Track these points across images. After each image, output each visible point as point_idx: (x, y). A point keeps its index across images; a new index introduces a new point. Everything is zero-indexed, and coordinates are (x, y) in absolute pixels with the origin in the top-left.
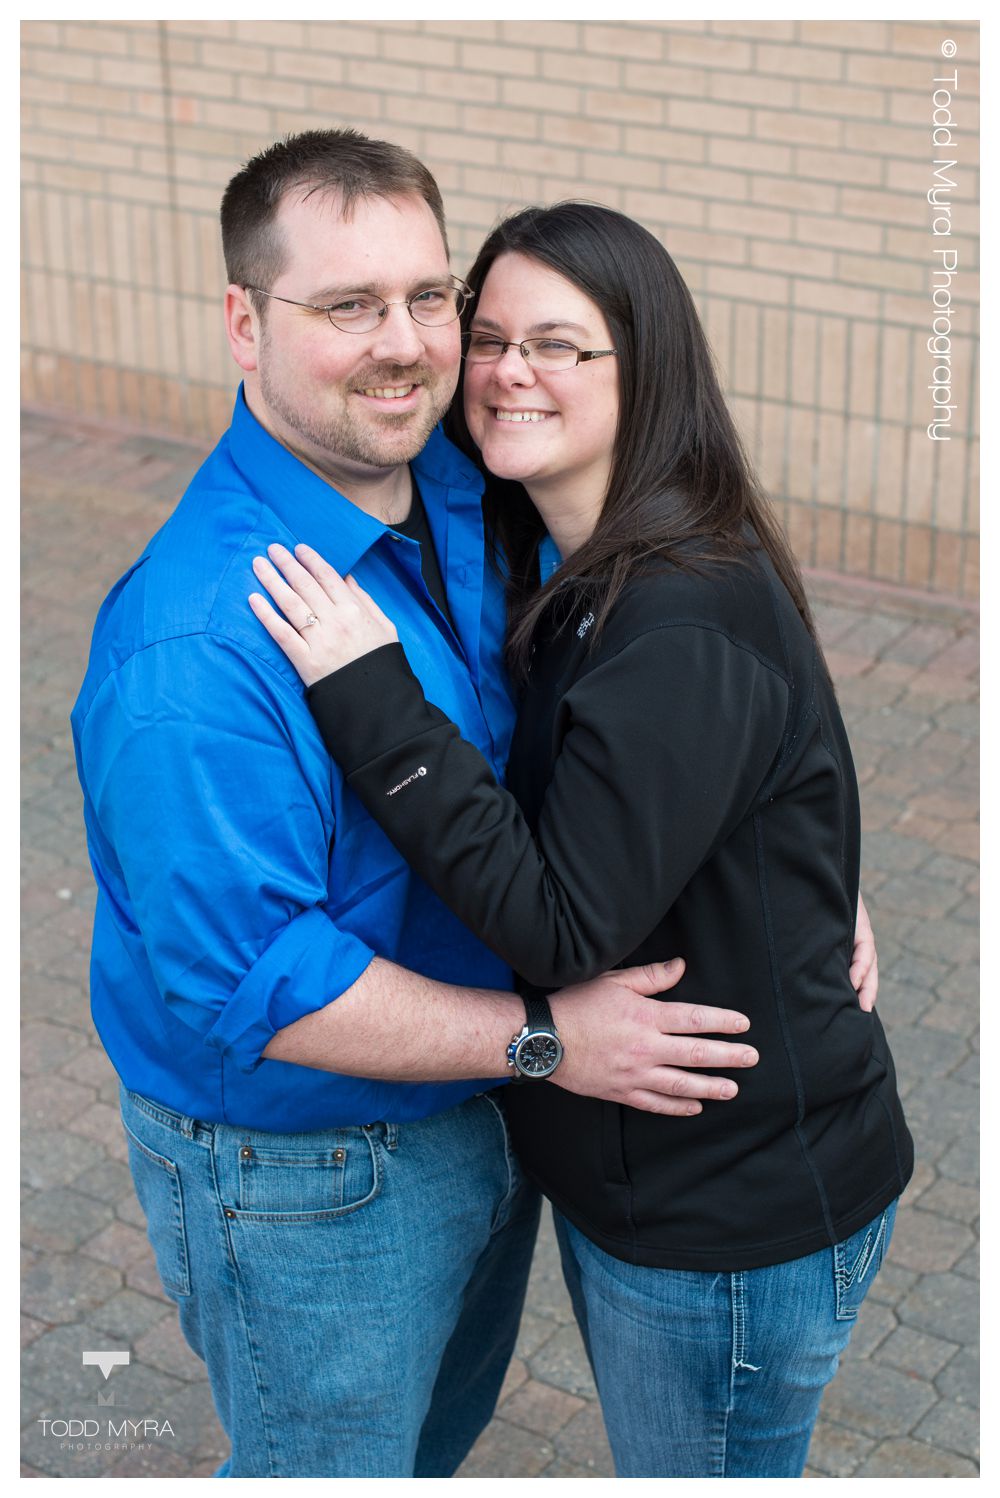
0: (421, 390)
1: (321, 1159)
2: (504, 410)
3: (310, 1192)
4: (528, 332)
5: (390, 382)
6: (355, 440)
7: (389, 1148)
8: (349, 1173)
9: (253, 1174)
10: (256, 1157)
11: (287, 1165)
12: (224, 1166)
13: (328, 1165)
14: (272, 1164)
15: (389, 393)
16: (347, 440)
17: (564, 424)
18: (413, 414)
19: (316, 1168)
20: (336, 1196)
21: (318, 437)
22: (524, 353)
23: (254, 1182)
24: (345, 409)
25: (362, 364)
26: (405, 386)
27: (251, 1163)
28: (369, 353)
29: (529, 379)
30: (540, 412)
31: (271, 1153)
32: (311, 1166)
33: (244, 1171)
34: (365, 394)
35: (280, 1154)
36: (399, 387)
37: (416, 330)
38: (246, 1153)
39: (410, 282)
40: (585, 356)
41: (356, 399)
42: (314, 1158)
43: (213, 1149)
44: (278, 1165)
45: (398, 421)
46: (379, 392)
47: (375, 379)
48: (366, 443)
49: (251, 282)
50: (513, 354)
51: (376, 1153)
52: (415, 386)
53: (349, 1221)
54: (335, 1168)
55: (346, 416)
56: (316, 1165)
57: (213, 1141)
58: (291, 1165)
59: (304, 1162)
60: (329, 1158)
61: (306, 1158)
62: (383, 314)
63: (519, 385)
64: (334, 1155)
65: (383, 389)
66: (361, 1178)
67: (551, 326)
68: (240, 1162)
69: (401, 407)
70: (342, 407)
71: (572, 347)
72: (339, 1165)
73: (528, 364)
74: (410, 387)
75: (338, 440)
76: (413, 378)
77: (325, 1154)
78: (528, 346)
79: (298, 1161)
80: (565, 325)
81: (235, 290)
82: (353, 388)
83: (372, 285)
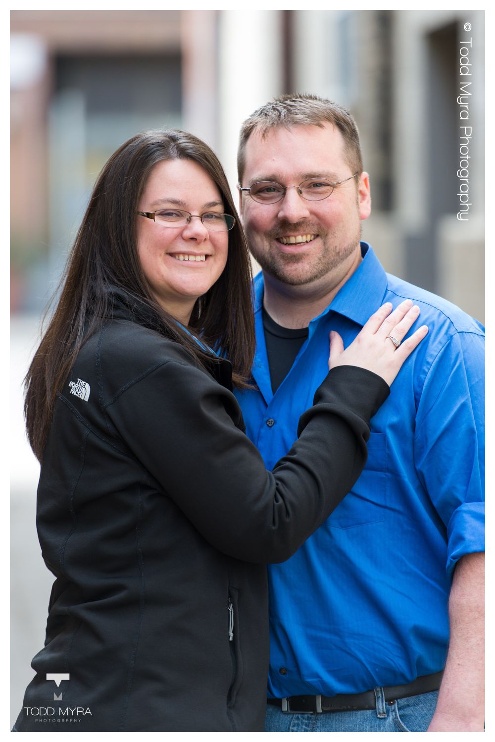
65: (289, 237)
83: (274, 176)
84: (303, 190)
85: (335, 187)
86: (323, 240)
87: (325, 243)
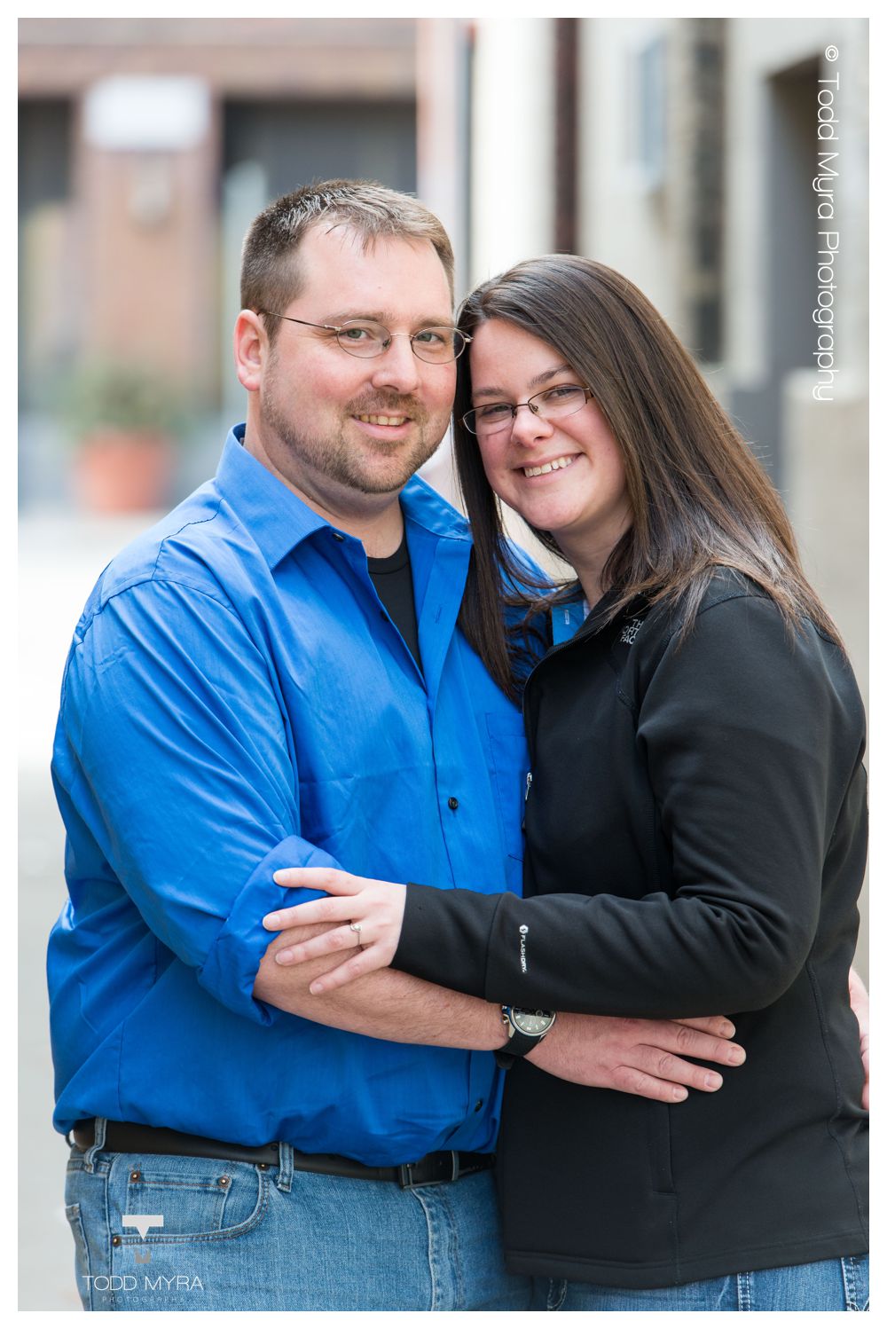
0: (412, 424)
1: (206, 1182)
2: (533, 466)
3: (189, 1216)
4: (531, 386)
5: (386, 410)
6: (345, 461)
7: (280, 1186)
8: (231, 1202)
9: (139, 1197)
10: (143, 1180)
11: (171, 1186)
12: (115, 1192)
13: (211, 1189)
14: (157, 1185)
15: (383, 421)
16: (337, 459)
17: (591, 462)
18: (402, 444)
19: (199, 1192)
20: (215, 1221)
21: (311, 455)
22: (534, 409)
23: (140, 1205)
24: (340, 431)
25: (362, 390)
26: (398, 417)
27: (138, 1186)
28: (370, 380)
29: (546, 430)
30: (566, 456)
31: (157, 1175)
32: (194, 1188)
33: (132, 1195)
34: (360, 418)
35: (166, 1176)
36: (394, 417)
37: (417, 365)
38: (135, 1176)
39: (415, 319)
41: (353, 422)
42: (198, 1181)
43: (108, 1178)
44: (162, 1186)
45: (386, 448)
46: (373, 419)
47: (372, 405)
48: (355, 464)
49: (266, 305)
50: (524, 413)
51: (264, 1187)
52: (408, 420)
53: (224, 1247)
54: (219, 1194)
55: (340, 437)
56: (198, 1188)
57: (110, 1170)
58: (174, 1187)
59: (187, 1184)
60: (213, 1182)
61: (190, 1180)
62: (387, 344)
63: (540, 438)
64: (218, 1181)
65: (378, 416)
66: (244, 1207)
67: (551, 375)
68: (129, 1185)
69: (391, 435)
71: (579, 388)
72: (222, 1191)
73: (540, 418)
74: (403, 420)
75: (329, 460)
76: (407, 410)
77: (210, 1179)
78: (535, 402)
79: (181, 1183)
81: (250, 314)
82: (352, 413)
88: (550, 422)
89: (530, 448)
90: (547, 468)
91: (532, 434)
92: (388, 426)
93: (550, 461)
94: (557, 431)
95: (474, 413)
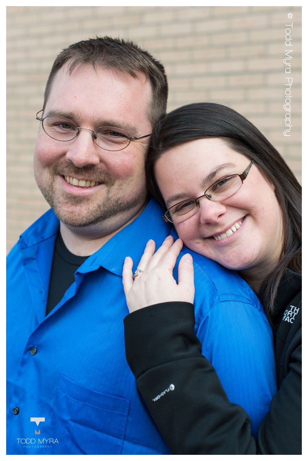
2: (220, 234)
4: (203, 186)
16: (51, 201)
17: (254, 219)
22: (209, 197)
24: (52, 183)
25: (62, 160)
28: (65, 154)
29: (222, 209)
30: (237, 221)
34: (64, 178)
39: (95, 119)
40: (243, 177)
48: (56, 207)
50: (205, 202)
55: (52, 187)
62: (78, 134)
63: (220, 216)
65: (73, 178)
67: (213, 174)
70: (50, 181)
71: (233, 176)
73: (216, 202)
78: (208, 193)
80: (220, 168)
82: (57, 172)
83: (71, 114)
84: (99, 135)
85: (132, 140)
86: (107, 188)
87: (108, 192)
88: (222, 203)
89: (216, 224)
90: (230, 232)
91: (215, 215)
92: (78, 186)
93: (230, 228)
94: (228, 207)
95: (169, 212)
